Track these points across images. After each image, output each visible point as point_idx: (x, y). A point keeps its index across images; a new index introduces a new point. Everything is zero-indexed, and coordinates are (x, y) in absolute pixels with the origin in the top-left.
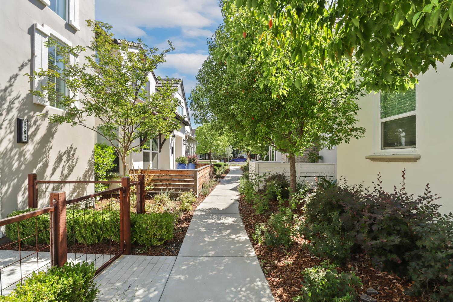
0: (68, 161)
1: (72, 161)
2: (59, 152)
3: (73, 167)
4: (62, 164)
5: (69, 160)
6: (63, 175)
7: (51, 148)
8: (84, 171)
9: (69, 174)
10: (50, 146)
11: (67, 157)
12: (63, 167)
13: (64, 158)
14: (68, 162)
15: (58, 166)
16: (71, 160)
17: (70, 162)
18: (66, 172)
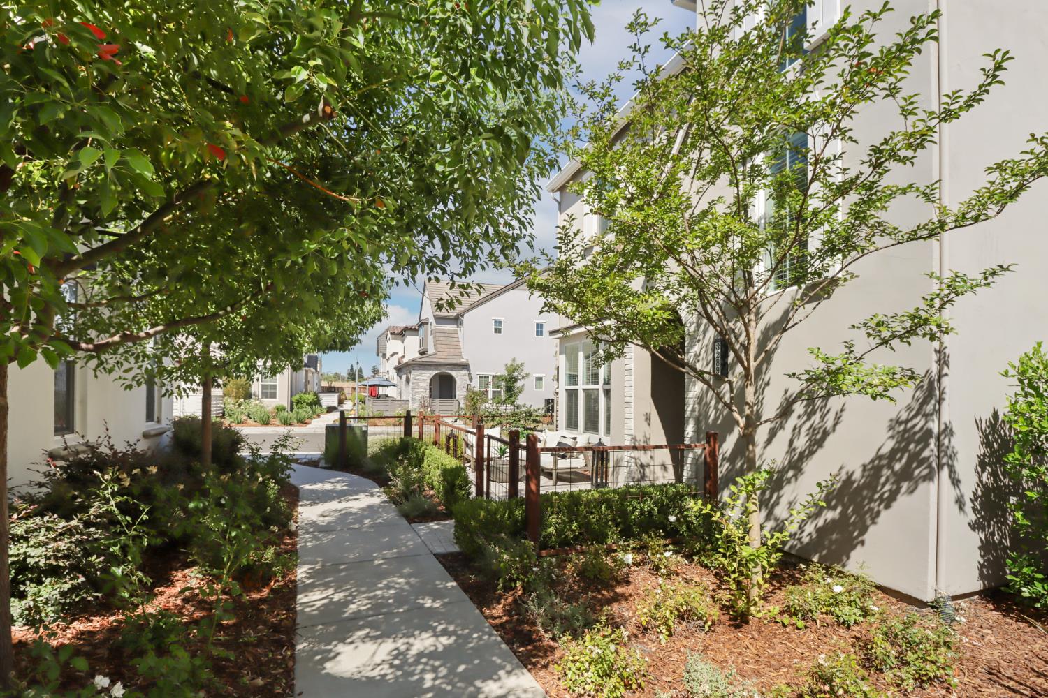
0: (810, 415)
1: (823, 417)
2: (786, 392)
3: (826, 434)
4: (793, 421)
5: (813, 412)
6: (794, 449)
7: (768, 384)
8: (872, 455)
9: (812, 453)
10: (766, 380)
11: (807, 406)
12: (795, 428)
13: (799, 408)
14: (809, 419)
15: (781, 427)
16: (818, 415)
17: (816, 418)
18: (801, 443)
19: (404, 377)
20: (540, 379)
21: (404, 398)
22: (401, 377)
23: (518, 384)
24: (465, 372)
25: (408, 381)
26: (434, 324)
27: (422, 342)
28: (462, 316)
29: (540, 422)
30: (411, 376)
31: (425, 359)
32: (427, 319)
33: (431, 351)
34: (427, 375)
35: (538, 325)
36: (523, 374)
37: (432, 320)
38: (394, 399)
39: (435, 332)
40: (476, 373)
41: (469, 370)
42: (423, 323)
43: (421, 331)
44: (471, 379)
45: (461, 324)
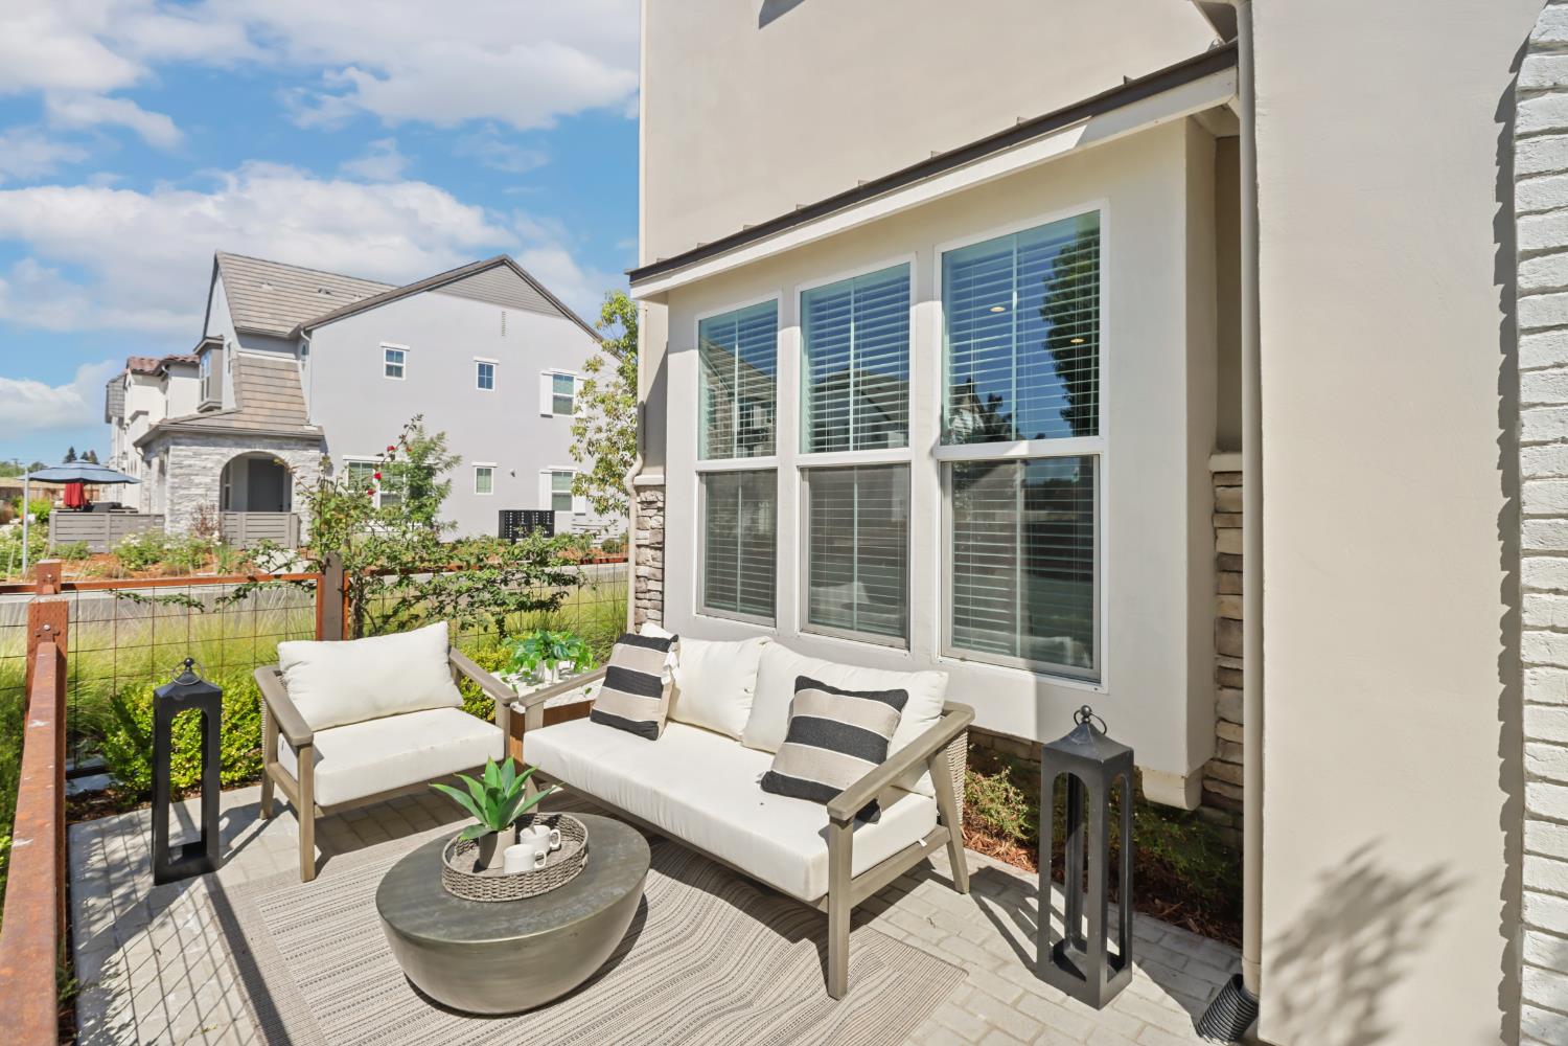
19: (155, 461)
20: (484, 472)
21: (155, 511)
22: (149, 464)
23: (438, 480)
24: (315, 453)
25: (162, 470)
26: (236, 345)
27: (206, 389)
28: (308, 333)
29: (573, 581)
30: (169, 460)
31: (213, 422)
32: (221, 338)
33: (229, 403)
34: (216, 458)
35: (481, 367)
36: (446, 457)
37: (231, 338)
38: (134, 512)
39: (239, 364)
40: (340, 457)
41: (324, 449)
42: (208, 346)
43: (206, 364)
44: (329, 469)
45: (305, 352)
